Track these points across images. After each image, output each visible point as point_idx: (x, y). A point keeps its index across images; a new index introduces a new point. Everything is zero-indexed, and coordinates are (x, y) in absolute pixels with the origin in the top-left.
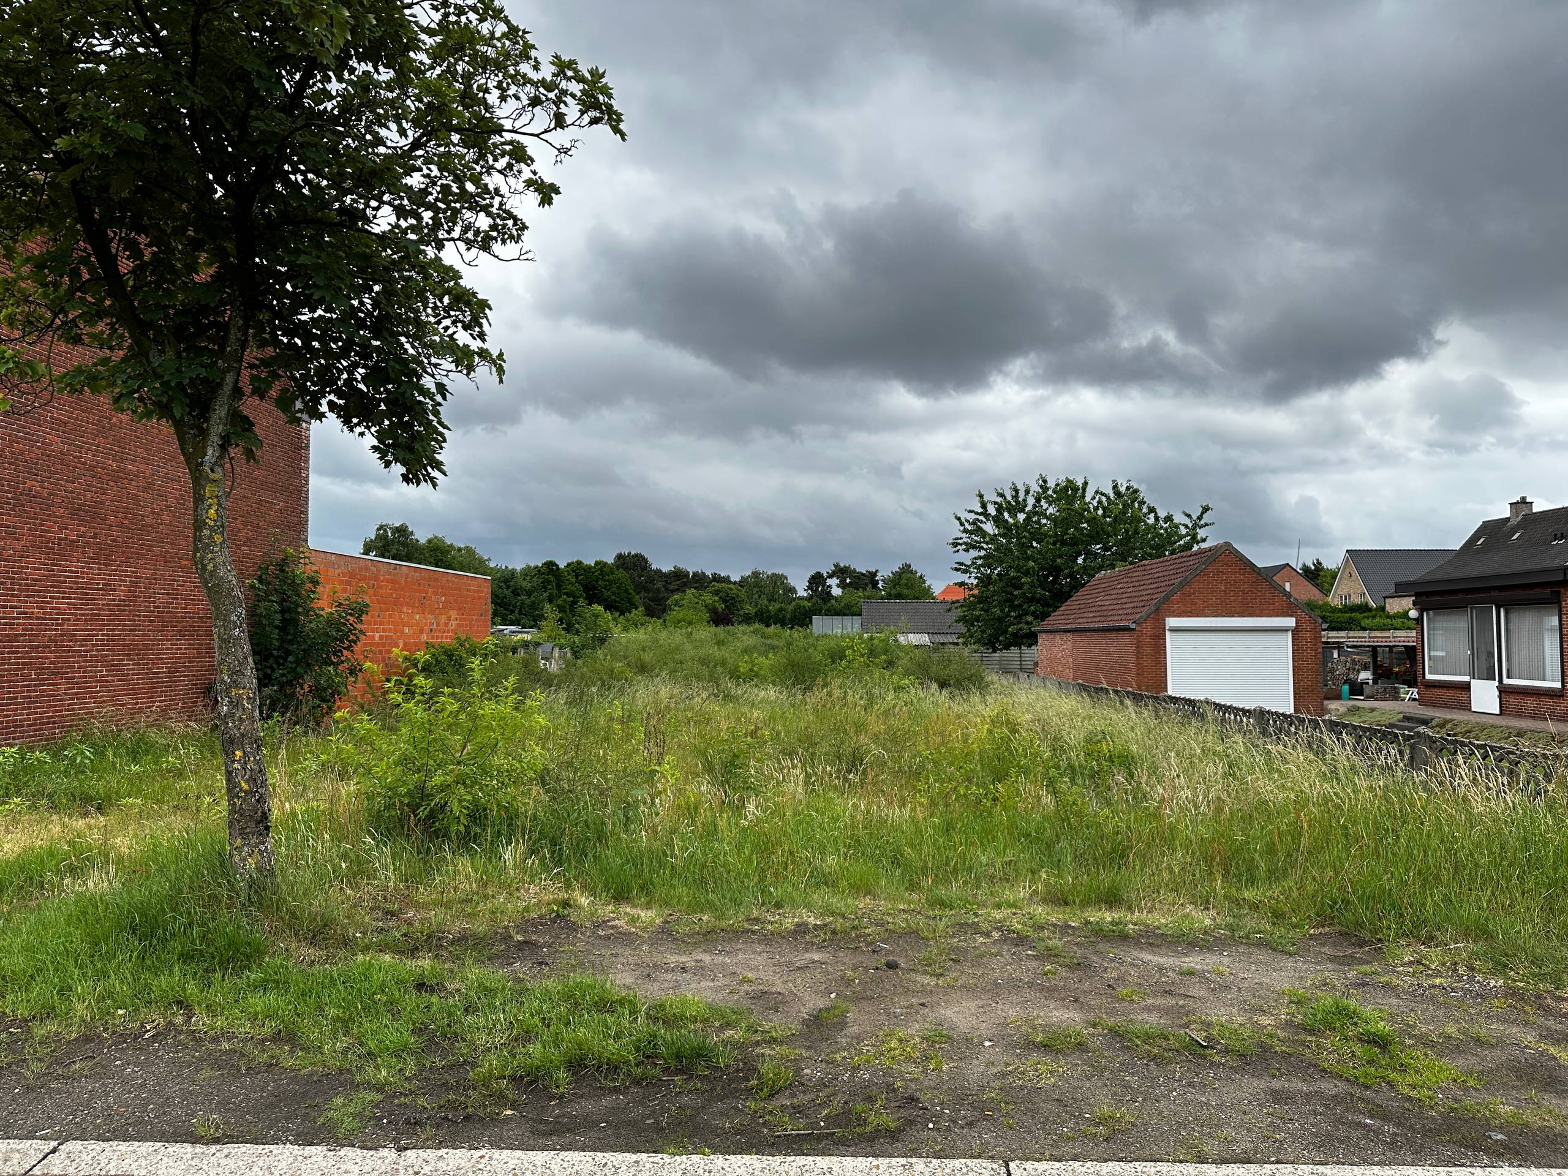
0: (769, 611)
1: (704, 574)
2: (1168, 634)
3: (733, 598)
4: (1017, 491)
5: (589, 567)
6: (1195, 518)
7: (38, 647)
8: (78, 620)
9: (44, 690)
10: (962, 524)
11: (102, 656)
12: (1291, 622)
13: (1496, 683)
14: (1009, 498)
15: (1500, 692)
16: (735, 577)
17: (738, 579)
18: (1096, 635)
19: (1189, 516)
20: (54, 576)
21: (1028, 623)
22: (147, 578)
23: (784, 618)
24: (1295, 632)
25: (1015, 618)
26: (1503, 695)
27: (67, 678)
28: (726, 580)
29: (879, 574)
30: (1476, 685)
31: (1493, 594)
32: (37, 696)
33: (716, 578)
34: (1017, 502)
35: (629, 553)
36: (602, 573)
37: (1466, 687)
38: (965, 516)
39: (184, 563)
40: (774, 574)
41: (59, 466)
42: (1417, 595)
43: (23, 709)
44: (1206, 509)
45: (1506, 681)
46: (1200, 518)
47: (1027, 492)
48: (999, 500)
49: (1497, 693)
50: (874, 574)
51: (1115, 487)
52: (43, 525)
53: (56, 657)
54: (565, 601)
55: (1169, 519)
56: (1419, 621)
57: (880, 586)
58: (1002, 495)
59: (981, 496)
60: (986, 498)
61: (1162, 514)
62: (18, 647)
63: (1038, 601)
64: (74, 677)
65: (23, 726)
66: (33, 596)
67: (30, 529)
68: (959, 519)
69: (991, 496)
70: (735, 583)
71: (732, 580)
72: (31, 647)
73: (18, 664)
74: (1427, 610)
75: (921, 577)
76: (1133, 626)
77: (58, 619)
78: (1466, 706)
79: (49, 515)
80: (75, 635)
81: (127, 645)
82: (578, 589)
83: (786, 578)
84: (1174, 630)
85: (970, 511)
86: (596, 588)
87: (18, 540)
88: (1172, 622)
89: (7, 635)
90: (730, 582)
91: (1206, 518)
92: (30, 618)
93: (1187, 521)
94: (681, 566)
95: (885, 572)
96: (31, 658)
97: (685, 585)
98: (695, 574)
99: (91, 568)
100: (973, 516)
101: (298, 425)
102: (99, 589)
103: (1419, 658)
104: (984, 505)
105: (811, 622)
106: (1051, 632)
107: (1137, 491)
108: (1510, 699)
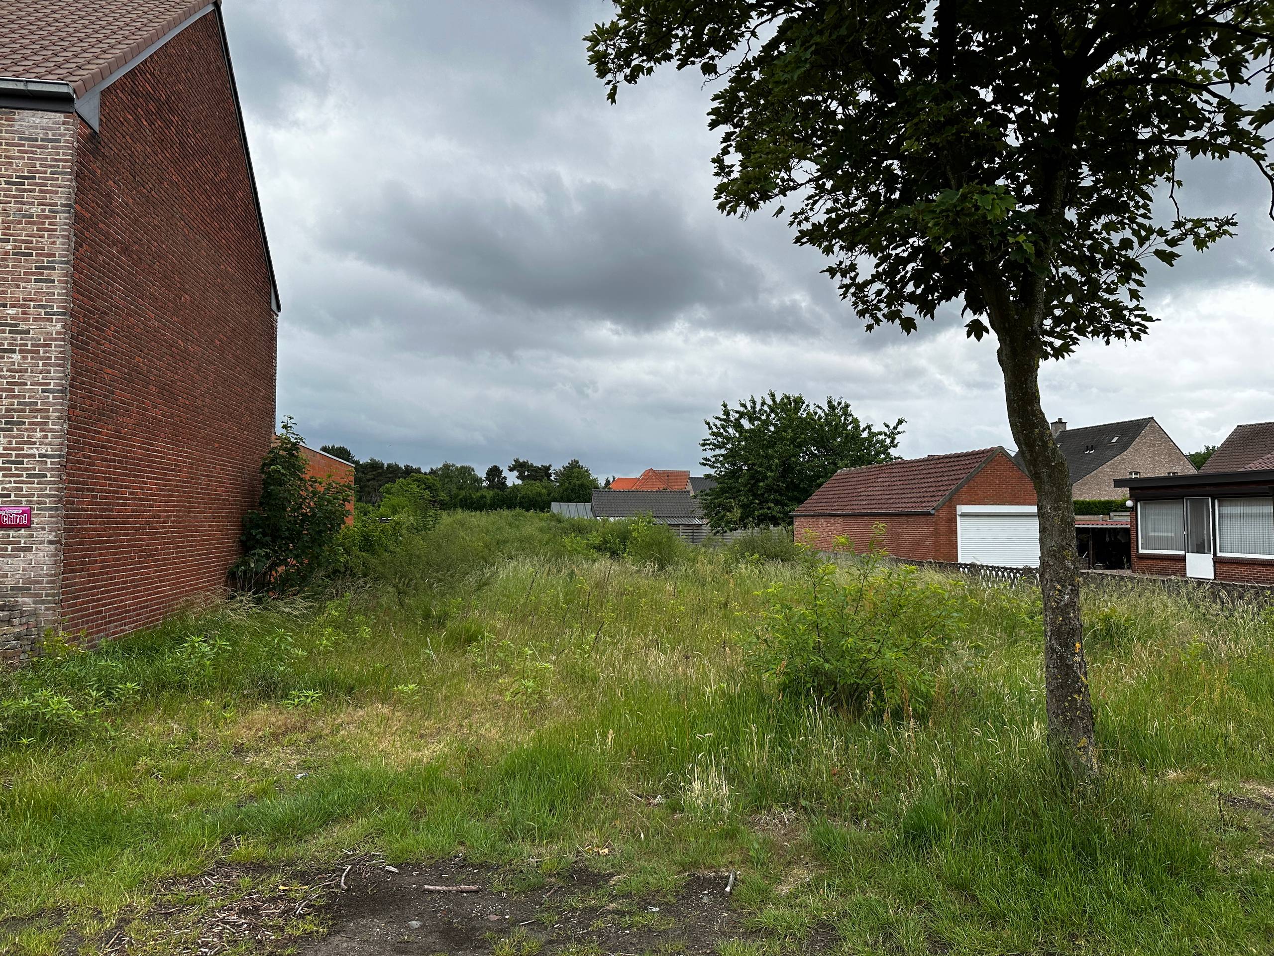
0: (472, 498)
1: (397, 465)
2: (958, 518)
3: (430, 487)
4: (754, 403)
6: (892, 427)
7: (139, 529)
8: (161, 501)
9: (142, 574)
10: (710, 428)
11: (173, 538)
12: (1035, 509)
13: (1212, 556)
14: (749, 408)
15: (1215, 562)
16: (425, 469)
17: (428, 471)
18: (904, 518)
19: (887, 426)
20: (149, 455)
21: (769, 508)
22: (197, 460)
23: (485, 503)
24: (1041, 517)
26: (1217, 565)
27: (154, 561)
28: (418, 471)
29: (552, 468)
30: (1189, 556)
31: (1208, 488)
32: (138, 580)
33: (409, 469)
34: (755, 412)
37: (1183, 559)
38: (712, 421)
40: (463, 467)
42: (1131, 489)
43: (131, 593)
44: (900, 422)
45: (1219, 554)
46: (895, 428)
47: (763, 404)
48: (742, 409)
49: (1212, 563)
50: (548, 468)
51: (830, 402)
52: (143, 403)
53: (150, 539)
55: (869, 427)
56: (1134, 509)
57: (552, 478)
58: (744, 406)
59: (725, 406)
60: (728, 407)
61: (862, 425)
62: (128, 529)
63: (776, 491)
64: (158, 560)
67: (137, 407)
68: (708, 424)
69: (734, 406)
70: (425, 474)
71: (423, 471)
72: (135, 529)
73: (129, 546)
74: (1140, 501)
75: (587, 471)
76: (933, 512)
77: (150, 500)
78: (1183, 573)
79: (148, 393)
80: (159, 517)
81: (186, 527)
83: (473, 470)
84: (963, 515)
85: (717, 418)
88: (962, 509)
89: (123, 517)
90: (420, 473)
91: (900, 429)
92: (136, 499)
93: (886, 430)
94: (377, 458)
95: (557, 466)
97: (380, 474)
98: (389, 466)
100: (718, 423)
101: (271, 317)
102: (173, 470)
103: (1133, 537)
104: (727, 413)
105: (549, 507)
106: (813, 516)
107: (847, 406)
108: (1225, 568)
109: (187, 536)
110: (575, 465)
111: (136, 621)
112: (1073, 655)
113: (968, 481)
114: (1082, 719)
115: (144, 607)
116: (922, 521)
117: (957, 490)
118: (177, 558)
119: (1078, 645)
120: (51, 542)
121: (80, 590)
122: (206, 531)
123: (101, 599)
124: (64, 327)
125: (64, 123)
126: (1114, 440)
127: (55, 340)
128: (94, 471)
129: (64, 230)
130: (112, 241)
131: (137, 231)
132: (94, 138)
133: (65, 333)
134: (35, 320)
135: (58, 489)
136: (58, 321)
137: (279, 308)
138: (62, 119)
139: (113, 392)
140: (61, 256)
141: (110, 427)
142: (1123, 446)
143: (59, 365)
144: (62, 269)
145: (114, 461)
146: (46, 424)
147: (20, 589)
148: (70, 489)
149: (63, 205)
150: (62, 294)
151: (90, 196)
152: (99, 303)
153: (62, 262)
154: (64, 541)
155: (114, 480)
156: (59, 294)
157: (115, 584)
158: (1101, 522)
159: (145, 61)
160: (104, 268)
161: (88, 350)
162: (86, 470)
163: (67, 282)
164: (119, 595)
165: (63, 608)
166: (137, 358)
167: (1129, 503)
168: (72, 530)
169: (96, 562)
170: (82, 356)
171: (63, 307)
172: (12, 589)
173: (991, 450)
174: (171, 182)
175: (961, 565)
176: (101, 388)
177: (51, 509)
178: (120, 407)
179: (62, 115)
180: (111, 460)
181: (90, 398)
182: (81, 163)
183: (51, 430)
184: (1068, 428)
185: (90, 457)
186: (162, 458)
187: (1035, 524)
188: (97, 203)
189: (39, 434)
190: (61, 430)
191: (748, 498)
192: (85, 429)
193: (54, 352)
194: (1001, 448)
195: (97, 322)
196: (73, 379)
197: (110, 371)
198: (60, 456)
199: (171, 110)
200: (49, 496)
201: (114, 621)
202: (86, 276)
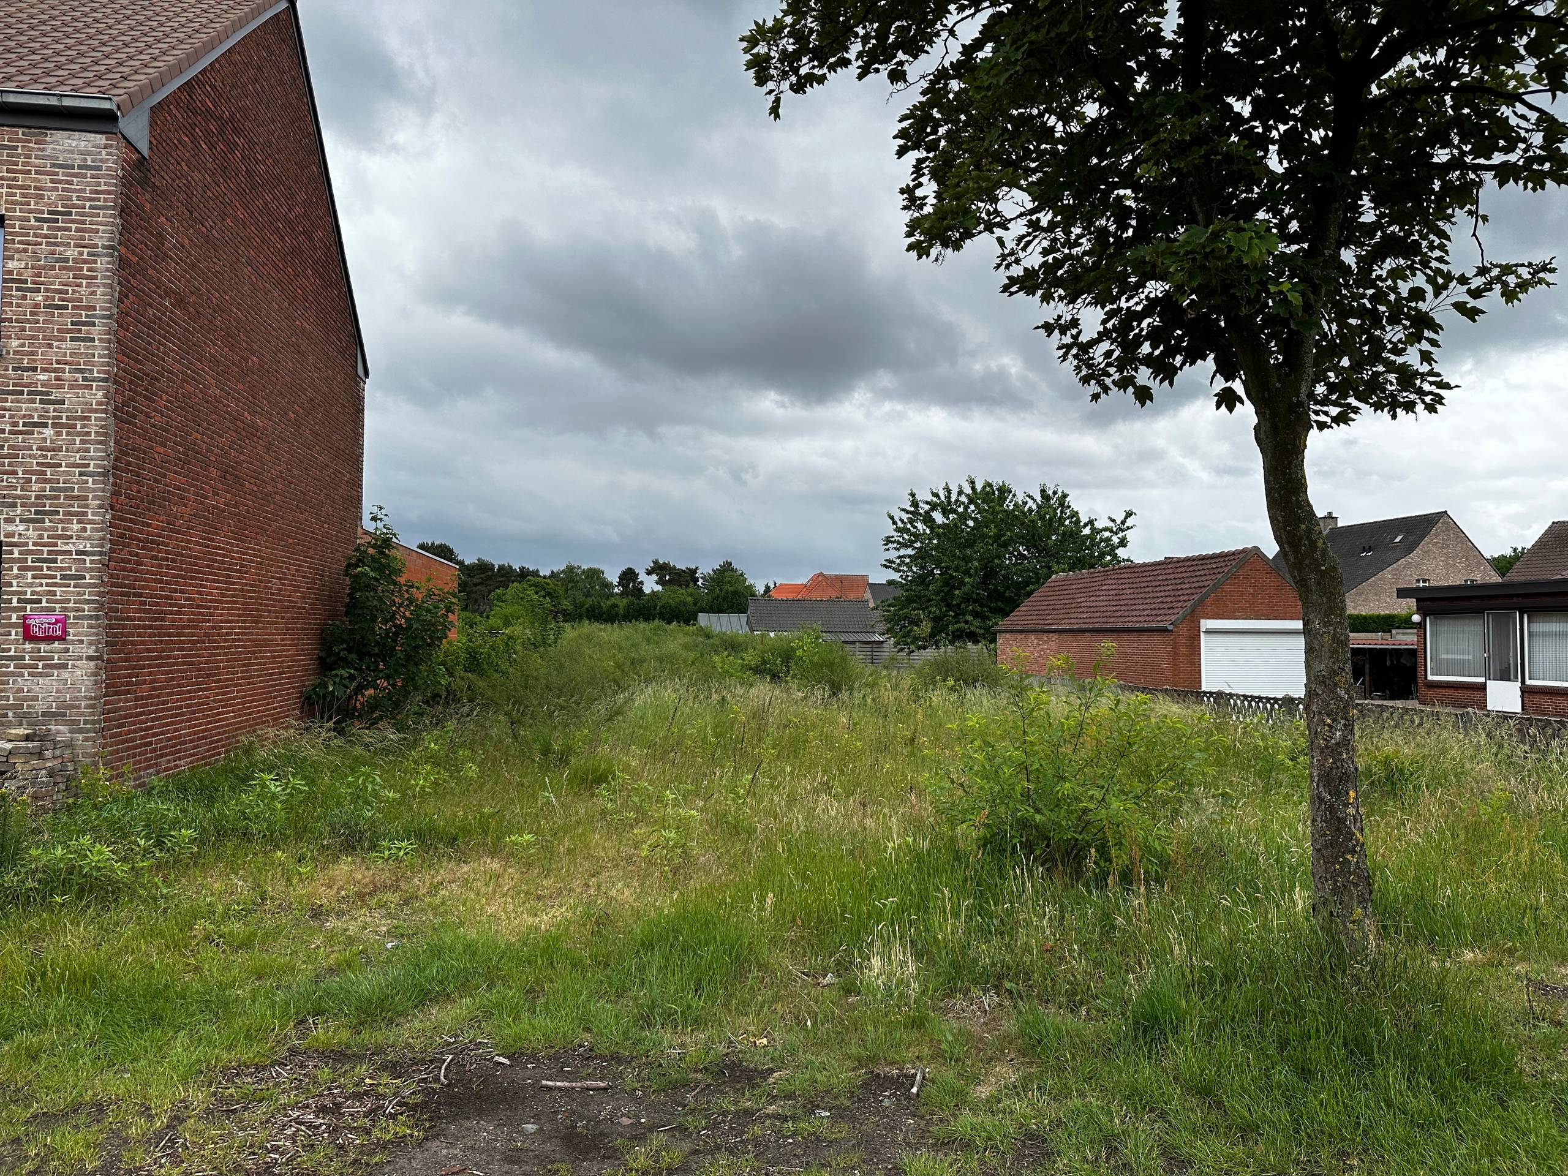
0: (600, 607)
1: (510, 567)
2: (1202, 635)
3: (550, 594)
4: (949, 491)
6: (1119, 522)
8: (223, 608)
10: (894, 523)
11: (238, 653)
13: (1519, 684)
14: (943, 498)
15: (1523, 692)
16: (545, 572)
17: (548, 573)
18: (1135, 635)
19: (1113, 521)
20: (209, 553)
21: (966, 622)
22: (267, 559)
23: (617, 614)
26: (1526, 695)
28: (536, 574)
29: (699, 571)
30: (1490, 684)
31: (1515, 600)
32: (196, 705)
33: (525, 572)
34: (949, 502)
37: (1483, 688)
38: (898, 515)
40: (590, 570)
41: (214, 416)
42: (1418, 600)
43: (187, 721)
44: (1129, 514)
45: (1528, 682)
46: (1123, 523)
48: (935, 499)
49: (1519, 693)
50: (695, 571)
51: (1043, 491)
52: (201, 488)
55: (1091, 522)
56: (1421, 626)
57: (700, 583)
58: (937, 495)
59: (913, 495)
60: (917, 497)
61: (1084, 520)
62: (184, 642)
63: (975, 601)
64: (220, 681)
66: (195, 578)
67: (194, 493)
68: (892, 518)
69: (924, 495)
70: (545, 577)
71: (541, 574)
73: (184, 664)
74: (1429, 615)
75: (742, 575)
76: (1171, 627)
77: (210, 608)
78: (1483, 704)
79: (207, 477)
80: (221, 628)
81: (254, 640)
83: (602, 573)
84: (1208, 632)
85: (903, 510)
87: (186, 506)
88: (1206, 624)
90: (539, 576)
91: (1129, 522)
92: (192, 606)
93: (1110, 524)
94: (486, 558)
95: (706, 568)
96: (193, 656)
97: (489, 578)
98: (501, 568)
99: (233, 545)
100: (905, 516)
101: (358, 384)
102: (237, 571)
103: (1420, 660)
104: (915, 504)
105: (696, 619)
106: (1021, 632)
107: (1065, 496)
108: (1536, 699)
109: (254, 652)
110: (727, 567)
111: (194, 754)
112: (1346, 805)
113: (1215, 588)
114: (1356, 885)
115: (203, 738)
116: (1157, 638)
117: (1201, 600)
118: (241, 678)
119: (1352, 794)
120: (90, 658)
121: (126, 717)
122: (278, 645)
123: (151, 728)
124: (105, 396)
125: (106, 146)
126: (1397, 540)
127: (96, 411)
128: (141, 572)
129: (106, 277)
130: (165, 291)
131: (195, 279)
132: (142, 164)
133: (107, 404)
135: (98, 594)
136: (99, 388)
137: (367, 374)
138: (104, 141)
139: (165, 476)
140: (103, 309)
141: (161, 518)
142: (1409, 547)
143: (100, 443)
144: (104, 325)
145: (167, 559)
146: (85, 514)
147: (54, 714)
148: (113, 594)
149: (104, 247)
150: (104, 356)
151: (138, 236)
152: (149, 367)
153: (103, 317)
154: (106, 657)
155: (167, 582)
156: (100, 356)
157: (168, 709)
158: (1381, 641)
159: (205, 70)
160: (155, 323)
161: (135, 425)
162: (133, 570)
163: (109, 341)
164: (172, 723)
165: (104, 737)
166: (195, 434)
167: (1416, 618)
168: (115, 644)
169: (144, 682)
170: (128, 431)
171: (105, 372)
172: (44, 714)
173: (1244, 551)
174: (236, 219)
175: (1205, 693)
176: (150, 471)
177: (90, 618)
178: (173, 494)
179: (104, 137)
180: (163, 559)
181: (138, 482)
182: (126, 195)
183: (91, 522)
184: (1339, 525)
185: (137, 555)
186: (224, 556)
187: (1300, 642)
188: (146, 245)
189: (76, 527)
190: (103, 522)
191: (941, 610)
192: (132, 521)
193: (94, 427)
194: (1256, 548)
195: (146, 390)
196: (117, 459)
197: (161, 450)
198: (101, 553)
199: (236, 130)
200: (87, 602)
201: (167, 755)
202: (133, 333)
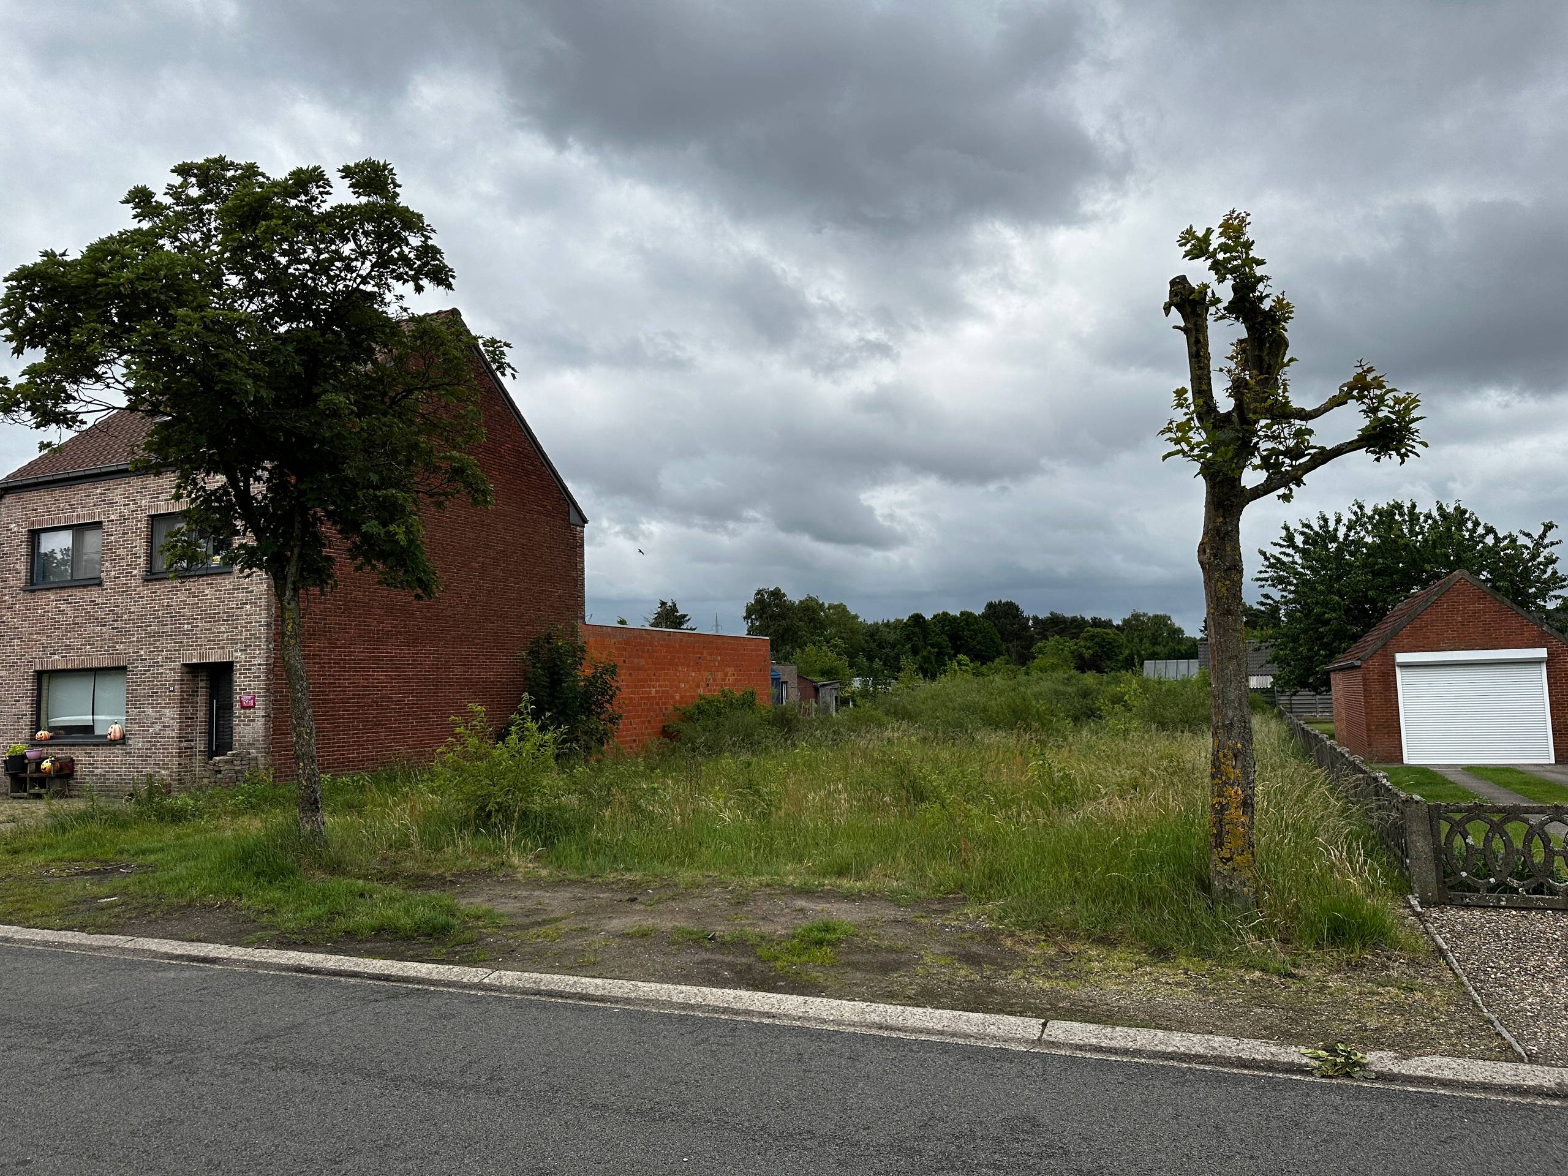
2: (1398, 670)
3: (1110, 643)
4: (1326, 520)
5: (955, 618)
6: (1537, 537)
7: (364, 706)
8: (393, 686)
9: (369, 737)
10: (1267, 559)
11: (413, 712)
12: (1542, 653)
14: (1317, 528)
17: (1119, 622)
19: (1528, 535)
20: (374, 656)
22: (446, 654)
24: (1551, 663)
25: (1326, 656)
27: (386, 728)
32: (364, 741)
33: (1097, 623)
34: (1327, 531)
35: (1000, 602)
36: (967, 624)
39: (476, 641)
40: (1156, 616)
43: (354, 750)
46: (1543, 536)
47: (1338, 521)
48: (1306, 530)
51: (1440, 508)
52: (364, 621)
53: (378, 713)
54: (929, 652)
58: (1308, 526)
59: (1289, 526)
60: (1291, 529)
61: (1503, 536)
65: (354, 761)
66: (359, 671)
67: (356, 625)
72: (358, 706)
73: (349, 718)
76: (1358, 663)
77: (378, 687)
79: (370, 614)
80: (391, 698)
81: (432, 703)
82: (944, 640)
83: (1169, 619)
84: (1405, 666)
86: (962, 638)
87: (347, 633)
88: (1401, 658)
89: (341, 699)
90: (1110, 626)
92: (357, 687)
94: (1058, 612)
96: (359, 714)
99: (402, 650)
101: (574, 529)
104: (1289, 537)
113: (1412, 619)
117: (1395, 633)
120: (263, 716)
134: (256, 584)
135: (266, 685)
137: (585, 521)
139: (326, 619)
146: (260, 645)
147: (251, 744)
148: (278, 684)
154: (273, 716)
165: (273, 756)
168: (280, 709)
172: (248, 744)
177: (262, 696)
183: (263, 649)
187: (1542, 674)
189: (258, 652)
190: (269, 649)
193: (263, 602)
197: (318, 606)
198: (266, 664)
200: (262, 689)
